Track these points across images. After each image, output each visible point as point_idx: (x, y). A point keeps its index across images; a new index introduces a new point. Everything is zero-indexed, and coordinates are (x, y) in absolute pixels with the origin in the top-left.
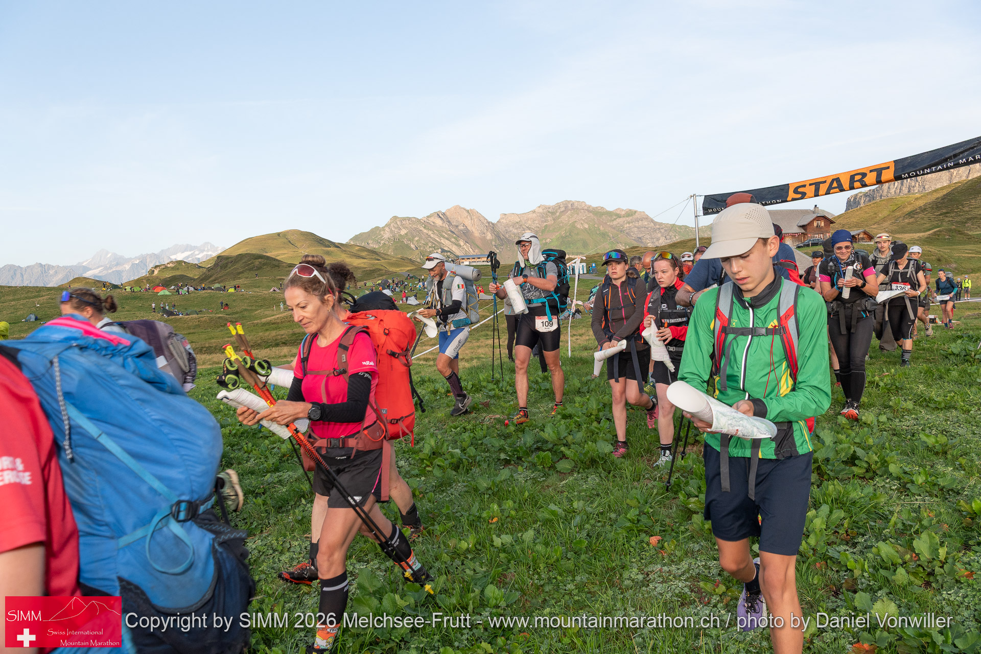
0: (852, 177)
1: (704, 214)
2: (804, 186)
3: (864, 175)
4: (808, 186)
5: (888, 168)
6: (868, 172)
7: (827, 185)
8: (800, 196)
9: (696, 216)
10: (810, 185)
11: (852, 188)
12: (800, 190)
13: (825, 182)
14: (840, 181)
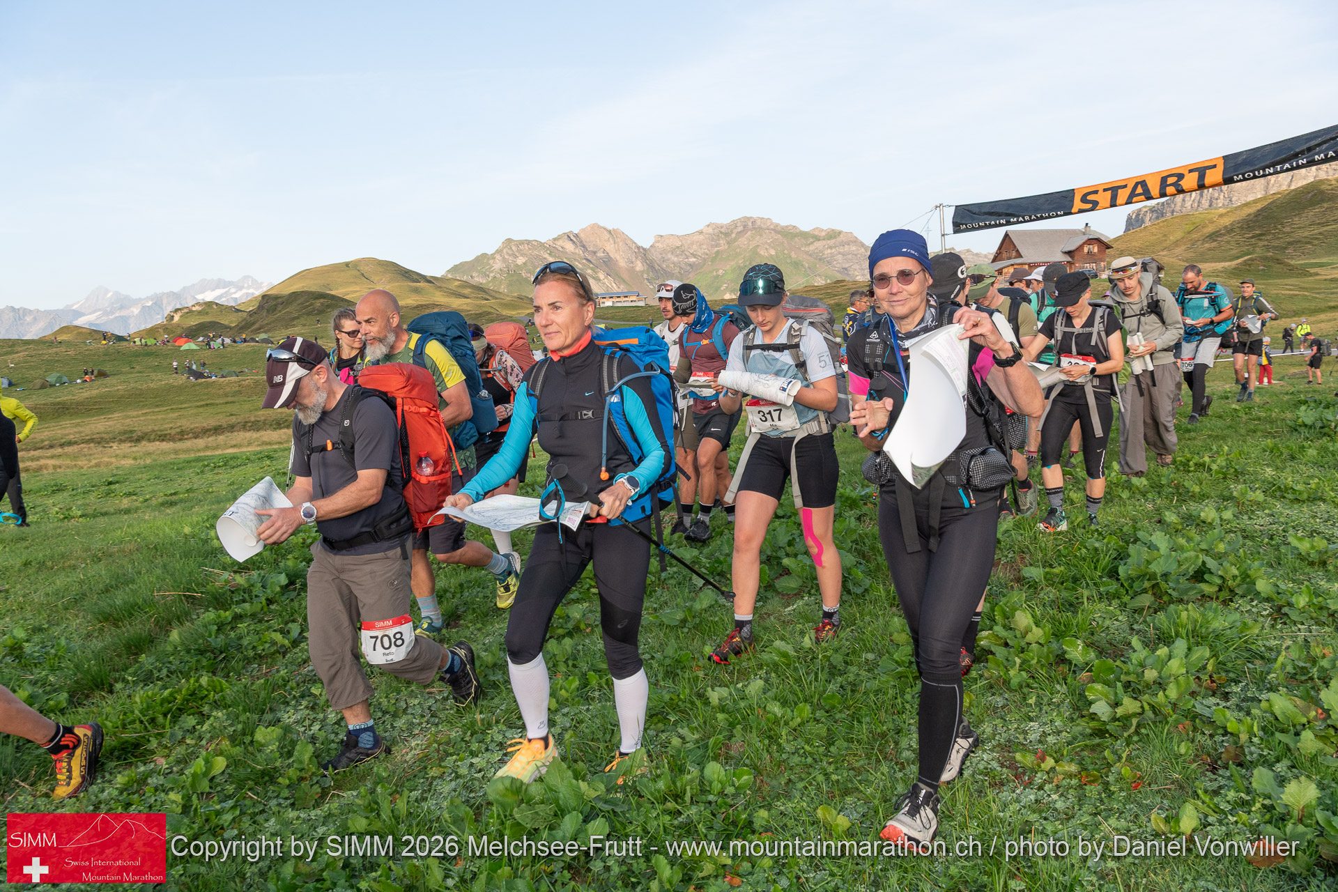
0: (1164, 180)
2: (1096, 192)
3: (1180, 176)
4: (1101, 191)
5: (1215, 166)
6: (1186, 173)
7: (1128, 191)
8: (1089, 206)
9: (943, 235)
10: (1105, 190)
11: (1163, 195)
12: (1090, 198)
13: (1125, 186)
14: (1146, 185)
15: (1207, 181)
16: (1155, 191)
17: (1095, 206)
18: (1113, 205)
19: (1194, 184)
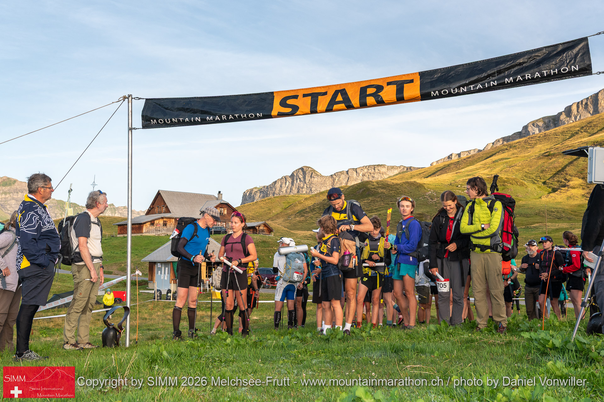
0: (363, 91)
1: (145, 126)
2: (296, 97)
3: (380, 88)
4: (300, 97)
5: (412, 81)
6: (385, 85)
7: (328, 98)
8: (289, 110)
9: (131, 129)
10: (305, 96)
11: (363, 105)
12: (289, 102)
13: (325, 94)
14: (346, 94)
15: (407, 94)
16: (355, 101)
17: (294, 111)
18: (314, 111)
19: (394, 97)
